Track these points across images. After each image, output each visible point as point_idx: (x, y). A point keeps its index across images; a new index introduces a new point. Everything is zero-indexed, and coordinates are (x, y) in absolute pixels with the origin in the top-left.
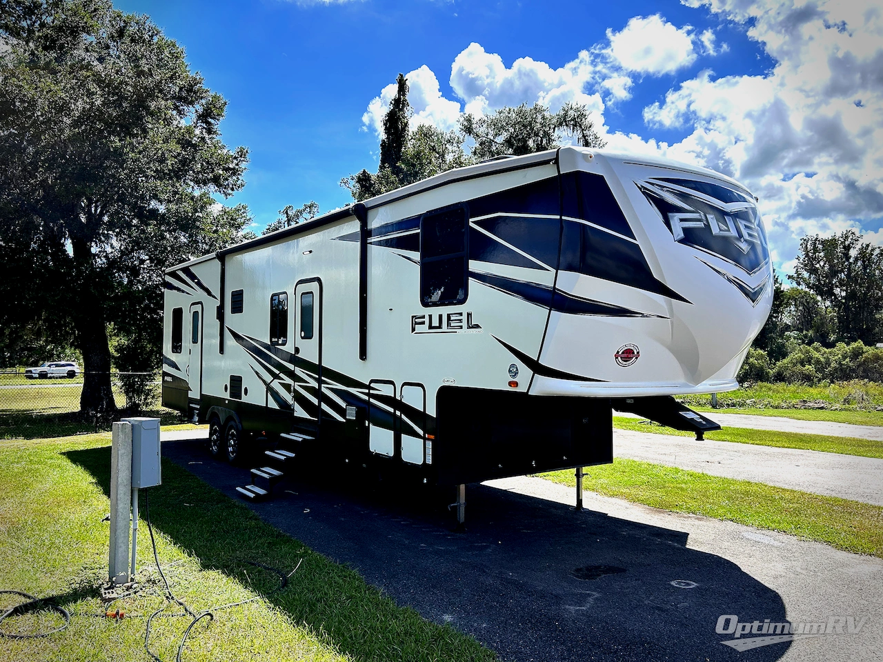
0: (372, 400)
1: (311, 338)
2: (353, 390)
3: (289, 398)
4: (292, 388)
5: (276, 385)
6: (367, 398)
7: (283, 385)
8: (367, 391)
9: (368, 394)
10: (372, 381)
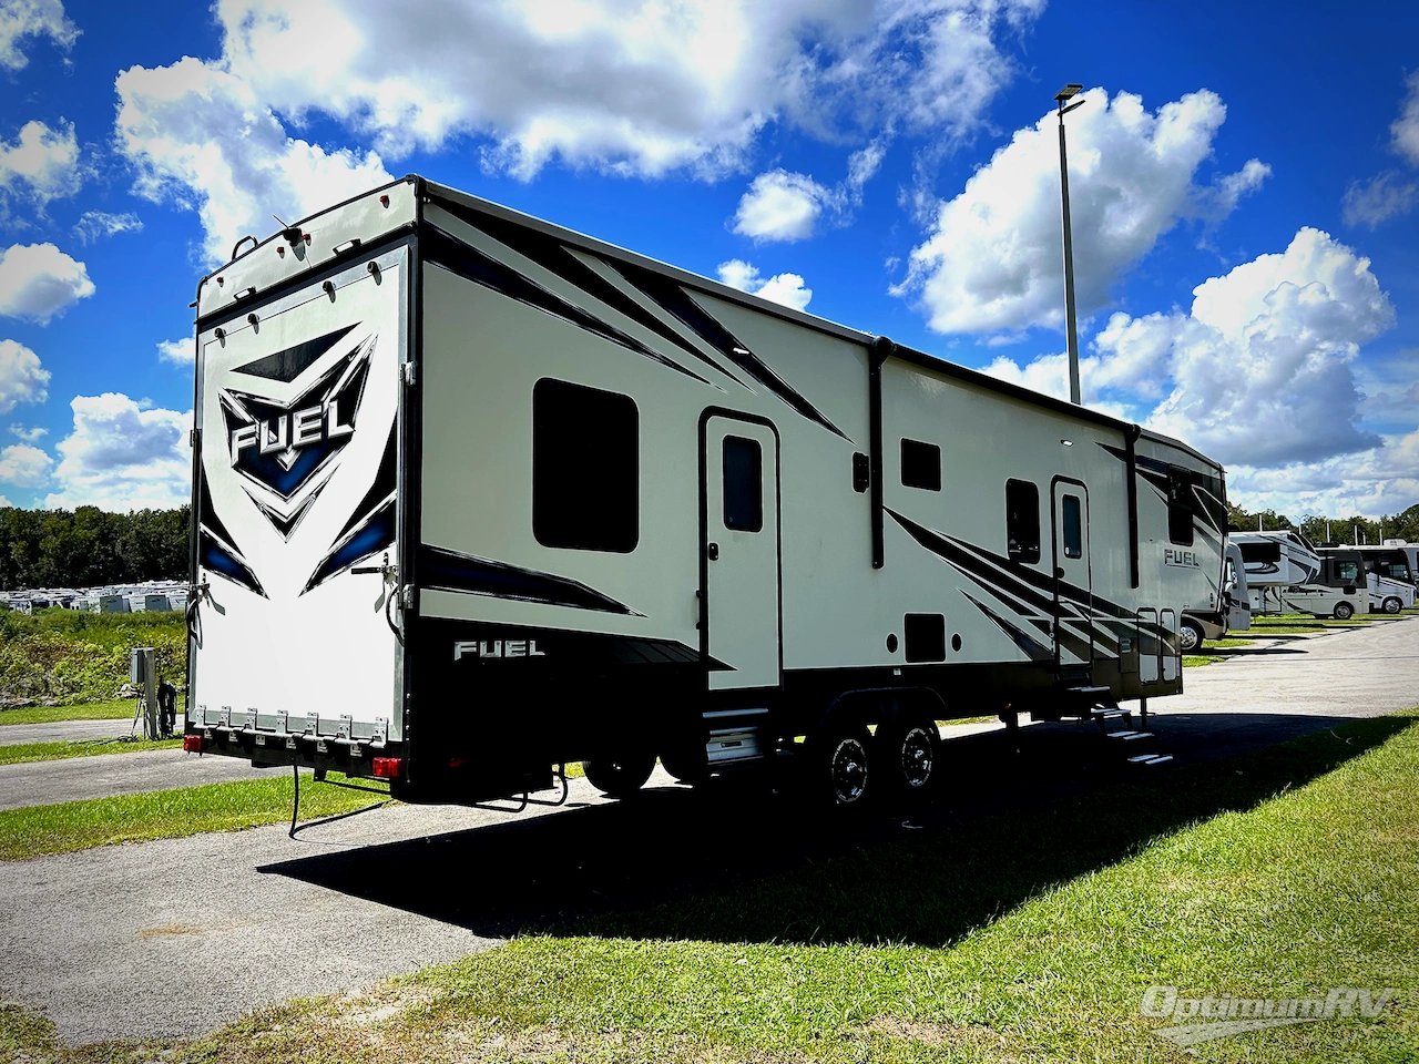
0: (1140, 629)
1: (1079, 557)
2: (1124, 621)
3: (1046, 641)
4: (1051, 627)
5: (1022, 623)
6: (1136, 628)
7: (1035, 623)
8: (1135, 620)
9: (1138, 624)
10: (1141, 610)
